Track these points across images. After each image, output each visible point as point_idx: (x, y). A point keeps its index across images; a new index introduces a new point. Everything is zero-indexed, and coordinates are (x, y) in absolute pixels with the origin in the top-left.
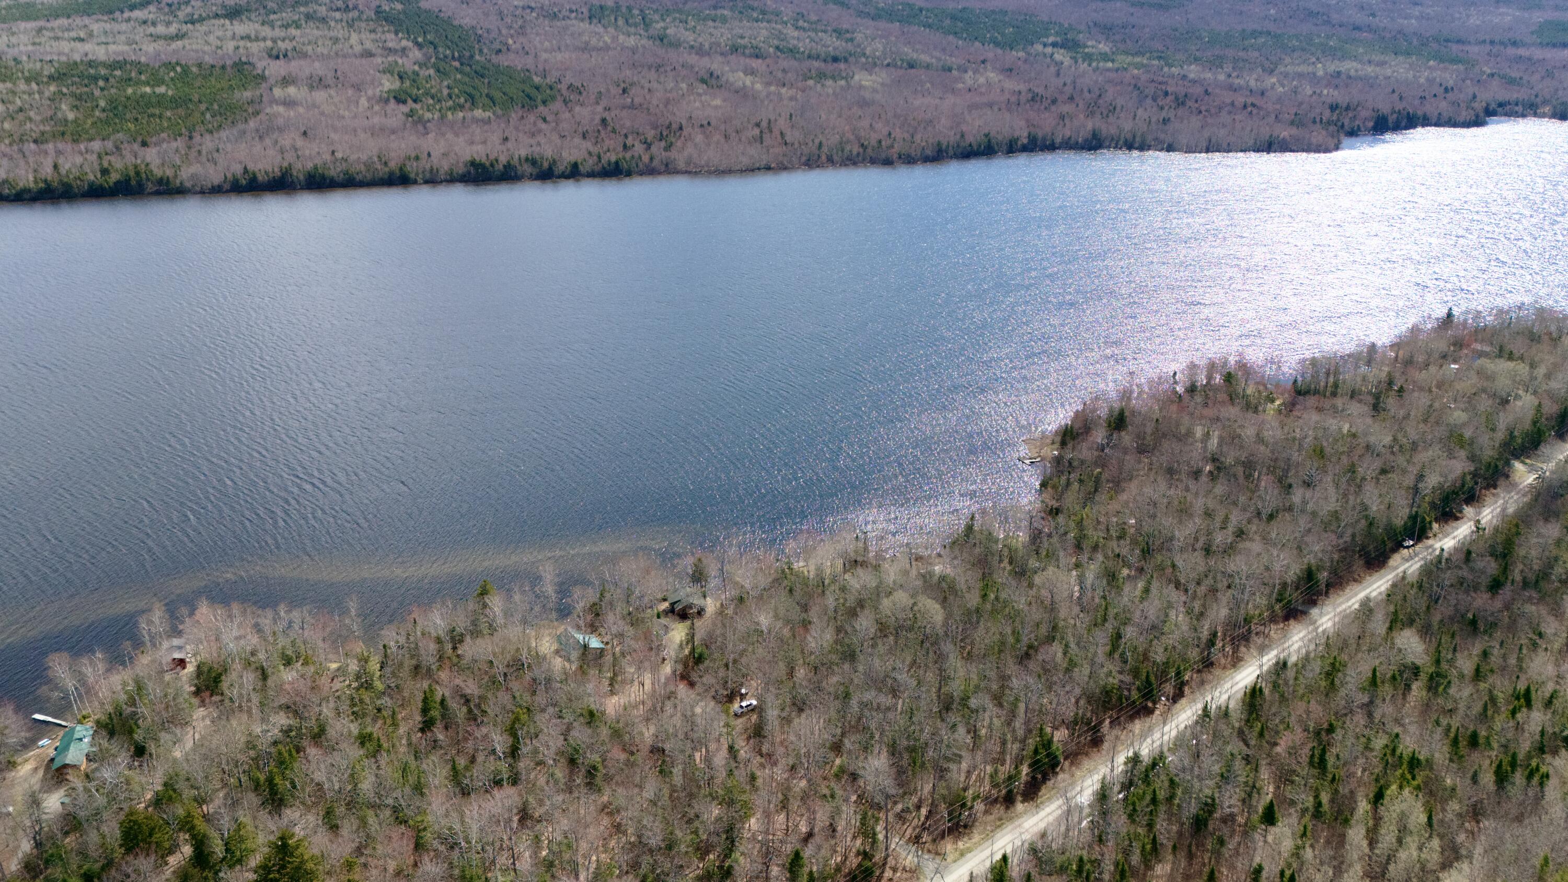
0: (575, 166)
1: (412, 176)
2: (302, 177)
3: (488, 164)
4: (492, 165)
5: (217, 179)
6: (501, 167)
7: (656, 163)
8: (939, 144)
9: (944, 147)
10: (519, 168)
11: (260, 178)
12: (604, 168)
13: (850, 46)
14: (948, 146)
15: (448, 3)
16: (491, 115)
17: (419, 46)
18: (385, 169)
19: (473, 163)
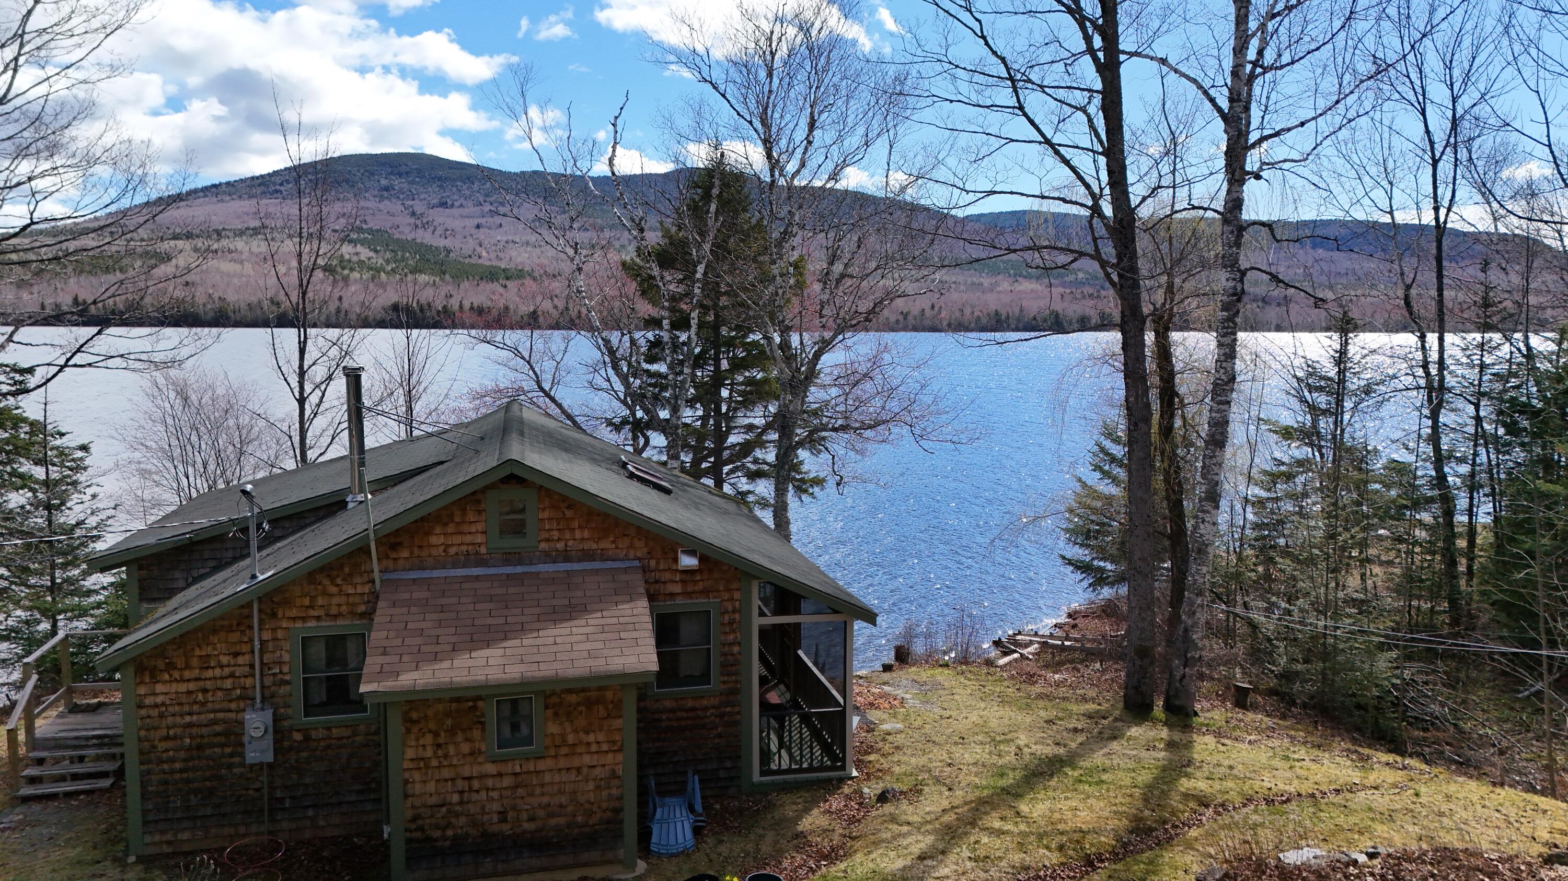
3: (416, 308)
4: (422, 310)
6: (435, 315)
9: (1003, 317)
10: (459, 314)
14: (1008, 317)
15: (425, 237)
16: (437, 280)
17: (376, 251)
18: (274, 308)
19: (395, 307)
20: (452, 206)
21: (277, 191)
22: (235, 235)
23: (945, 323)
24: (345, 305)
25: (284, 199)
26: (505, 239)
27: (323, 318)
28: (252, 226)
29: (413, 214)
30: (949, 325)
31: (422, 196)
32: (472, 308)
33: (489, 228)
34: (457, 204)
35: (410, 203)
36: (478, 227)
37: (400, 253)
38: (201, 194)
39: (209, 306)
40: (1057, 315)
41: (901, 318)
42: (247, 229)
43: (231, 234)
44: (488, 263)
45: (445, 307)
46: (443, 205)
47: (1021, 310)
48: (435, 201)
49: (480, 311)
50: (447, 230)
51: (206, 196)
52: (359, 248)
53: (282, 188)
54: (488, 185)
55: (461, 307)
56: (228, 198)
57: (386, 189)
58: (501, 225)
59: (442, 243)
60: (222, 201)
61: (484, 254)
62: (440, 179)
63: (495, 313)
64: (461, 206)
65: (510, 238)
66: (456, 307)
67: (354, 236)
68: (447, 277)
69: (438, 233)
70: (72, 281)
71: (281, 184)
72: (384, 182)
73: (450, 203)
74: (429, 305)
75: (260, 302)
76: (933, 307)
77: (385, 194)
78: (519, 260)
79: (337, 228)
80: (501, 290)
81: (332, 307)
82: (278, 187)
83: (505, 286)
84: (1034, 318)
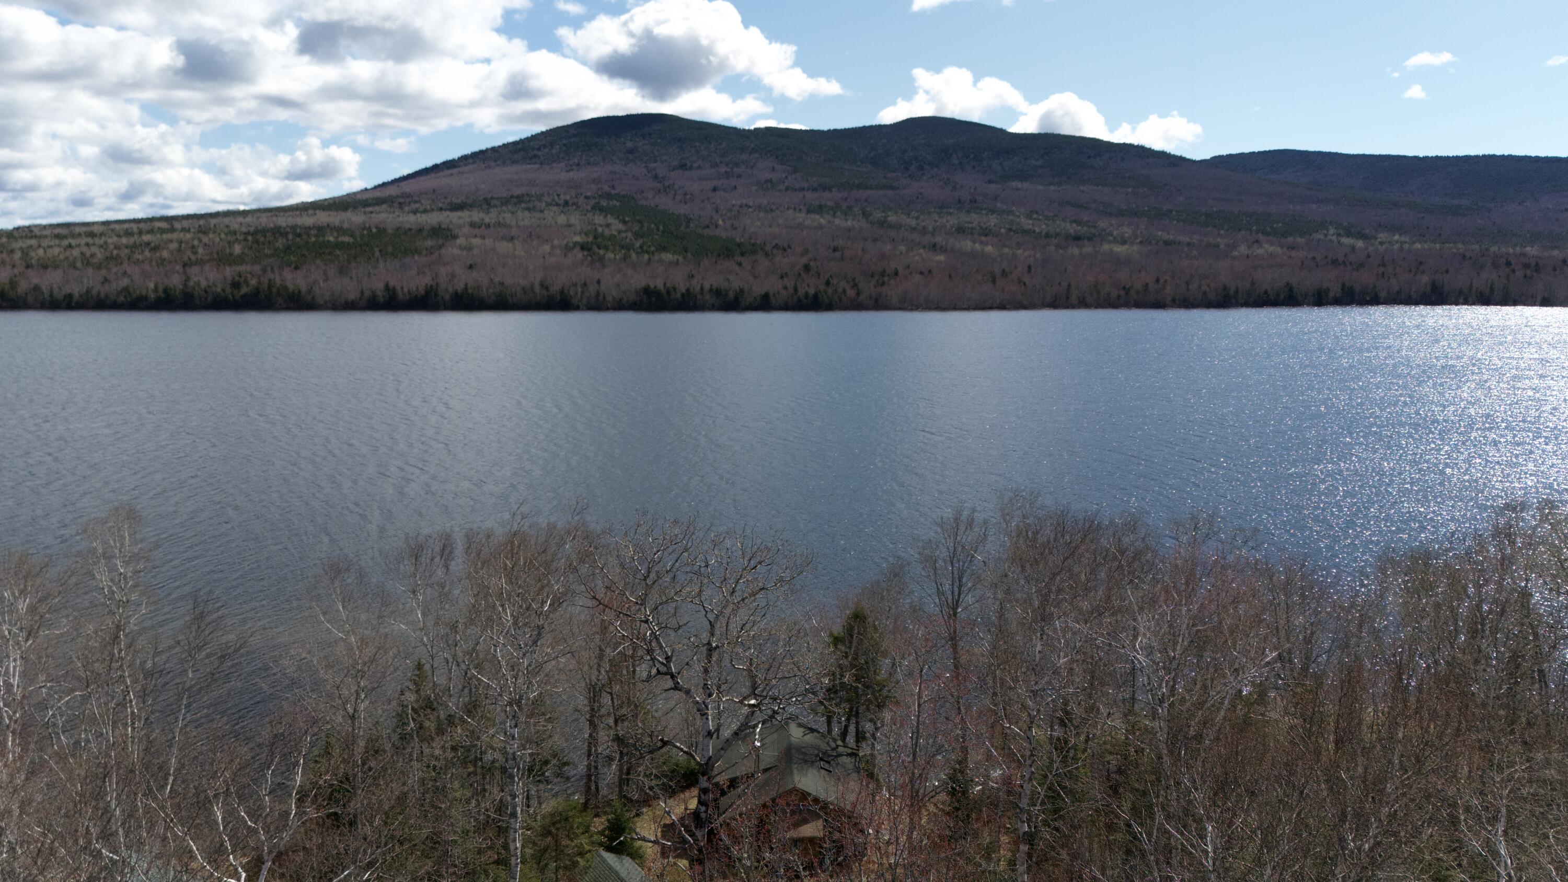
0: (766, 296)
1: (575, 301)
2: (447, 297)
3: (663, 291)
4: (668, 293)
5: (352, 296)
6: (679, 295)
7: (862, 297)
8: (1225, 288)
9: (1232, 292)
10: (699, 297)
11: (400, 296)
12: (799, 301)
13: (1093, 230)
14: (1237, 292)
15: (665, 203)
16: (681, 259)
17: (625, 222)
18: (545, 293)
19: (647, 290)
20: (691, 168)
21: (535, 156)
22: (502, 204)
23: (1169, 299)
24: (603, 287)
25: (541, 164)
26: (739, 203)
27: (584, 301)
28: (515, 195)
29: (656, 177)
30: (1174, 300)
31: (664, 158)
32: (711, 290)
33: (725, 190)
34: (695, 165)
35: (652, 165)
36: (714, 190)
37: (646, 224)
38: (471, 161)
39: (491, 291)
40: (1291, 289)
41: (1122, 293)
42: (512, 197)
43: (498, 203)
44: (724, 235)
45: (688, 290)
46: (683, 167)
47: (1253, 283)
48: (675, 163)
49: (717, 292)
50: (686, 194)
51: (474, 162)
52: (610, 220)
53: (540, 153)
54: (724, 145)
55: (702, 289)
56: (493, 164)
57: (631, 151)
58: (735, 187)
59: (682, 209)
60: (488, 167)
61: (720, 222)
62: (680, 140)
63: (731, 295)
64: (699, 167)
65: (744, 201)
66: (698, 289)
67: (604, 203)
68: (689, 255)
69: (678, 198)
70: (381, 265)
71: (539, 149)
72: (629, 145)
73: (689, 164)
74: (675, 289)
75: (532, 285)
76: (1158, 280)
77: (630, 156)
78: (752, 230)
79: (589, 194)
80: (737, 268)
81: (592, 289)
82: (536, 152)
83: (740, 264)
84: (1266, 292)
